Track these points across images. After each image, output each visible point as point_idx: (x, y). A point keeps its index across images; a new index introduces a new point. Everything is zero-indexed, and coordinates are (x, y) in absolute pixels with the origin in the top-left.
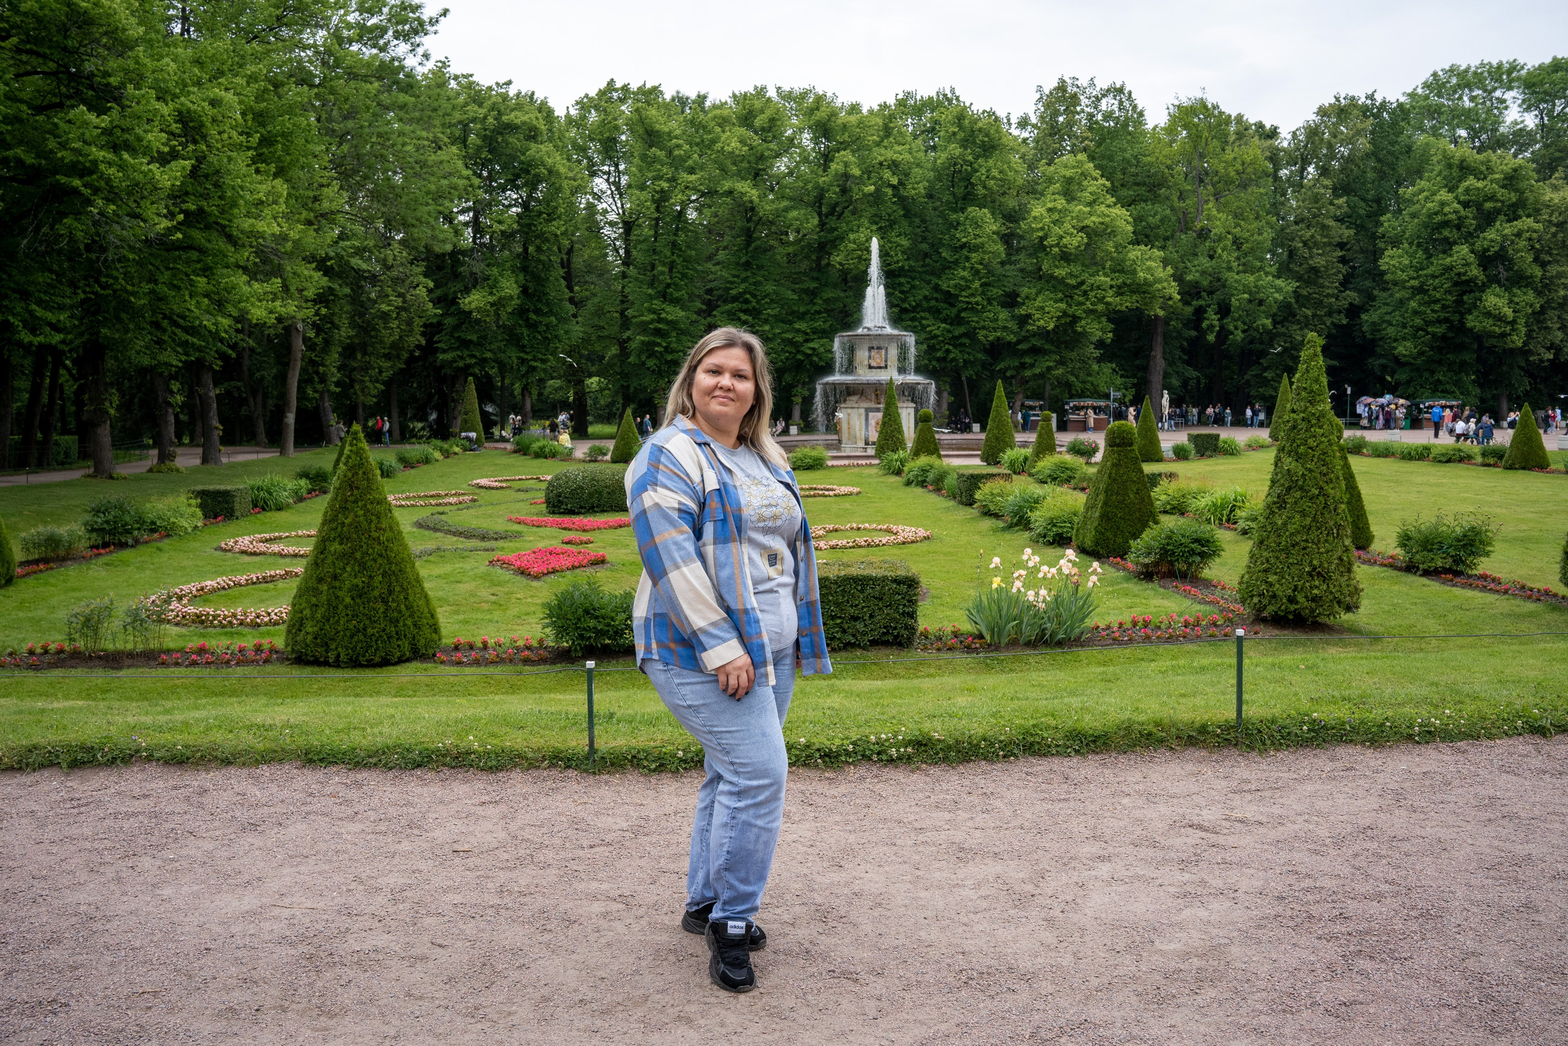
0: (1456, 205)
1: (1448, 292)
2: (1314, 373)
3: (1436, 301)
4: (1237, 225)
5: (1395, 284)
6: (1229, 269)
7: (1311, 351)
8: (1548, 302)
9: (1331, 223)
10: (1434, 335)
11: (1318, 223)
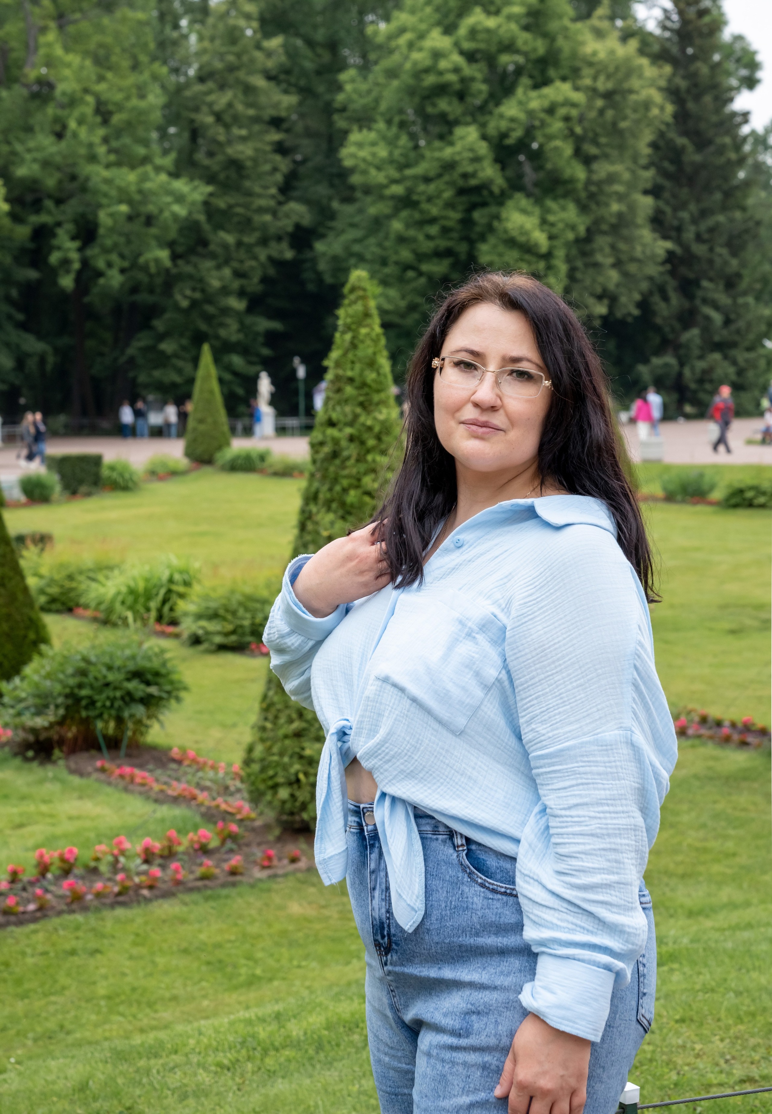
0: (457, 59)
1: (450, 205)
2: (366, 350)
3: (433, 221)
4: (101, 78)
5: (367, 190)
6: (93, 158)
7: (359, 307)
8: (597, 222)
9: (259, 82)
10: (430, 278)
11: (239, 82)
